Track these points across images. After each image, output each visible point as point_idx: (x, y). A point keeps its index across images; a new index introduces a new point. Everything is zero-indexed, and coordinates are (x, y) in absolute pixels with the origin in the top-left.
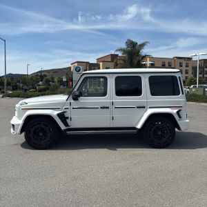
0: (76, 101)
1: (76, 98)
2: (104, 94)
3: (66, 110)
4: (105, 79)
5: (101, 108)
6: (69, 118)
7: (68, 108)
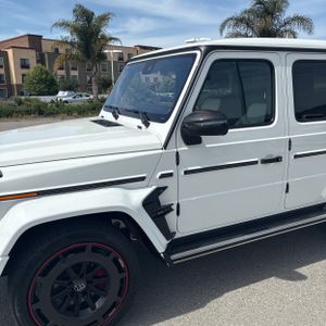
5: (264, 161)
6: (174, 207)
7: (171, 175)
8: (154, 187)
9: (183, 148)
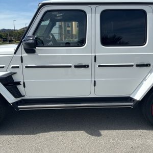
0: (32, 55)
1: (30, 50)
2: (82, 42)
3: (14, 70)
4: (84, 14)
5: (76, 67)
6: (22, 83)
7: (18, 67)
8: (9, 72)
9: (25, 55)
